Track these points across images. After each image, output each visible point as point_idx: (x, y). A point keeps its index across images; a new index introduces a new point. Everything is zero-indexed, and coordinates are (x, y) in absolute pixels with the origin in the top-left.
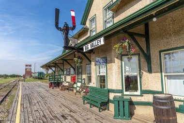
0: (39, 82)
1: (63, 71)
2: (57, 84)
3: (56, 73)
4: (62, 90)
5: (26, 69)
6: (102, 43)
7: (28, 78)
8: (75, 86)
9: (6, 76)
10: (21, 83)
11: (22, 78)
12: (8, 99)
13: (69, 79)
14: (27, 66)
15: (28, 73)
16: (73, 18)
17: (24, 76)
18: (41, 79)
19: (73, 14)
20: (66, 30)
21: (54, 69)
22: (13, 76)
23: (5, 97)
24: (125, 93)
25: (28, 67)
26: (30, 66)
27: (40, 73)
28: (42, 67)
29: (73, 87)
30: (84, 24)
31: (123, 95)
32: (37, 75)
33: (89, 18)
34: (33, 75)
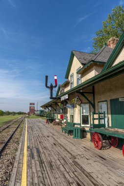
0: (40, 119)
1: (56, 111)
2: (51, 120)
3: (52, 111)
4: (54, 125)
5: (30, 107)
6: (67, 98)
7: (32, 115)
8: (63, 122)
9: (14, 114)
10: (26, 119)
11: (27, 115)
12: (19, 129)
13: (59, 116)
14: (31, 104)
15: (32, 110)
16: (56, 80)
17: (29, 114)
18: (43, 116)
19: (56, 78)
20: (51, 88)
21: (50, 108)
22: (20, 113)
23: (17, 128)
24: (82, 125)
25: (32, 106)
26: (34, 104)
27: (42, 111)
28: (41, 107)
29: (62, 123)
30: (68, 78)
31: (81, 126)
32: (39, 112)
33: (70, 74)
34: (36, 112)
